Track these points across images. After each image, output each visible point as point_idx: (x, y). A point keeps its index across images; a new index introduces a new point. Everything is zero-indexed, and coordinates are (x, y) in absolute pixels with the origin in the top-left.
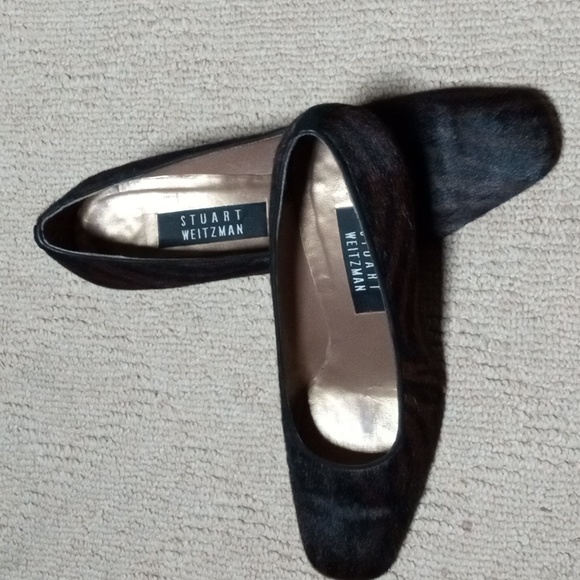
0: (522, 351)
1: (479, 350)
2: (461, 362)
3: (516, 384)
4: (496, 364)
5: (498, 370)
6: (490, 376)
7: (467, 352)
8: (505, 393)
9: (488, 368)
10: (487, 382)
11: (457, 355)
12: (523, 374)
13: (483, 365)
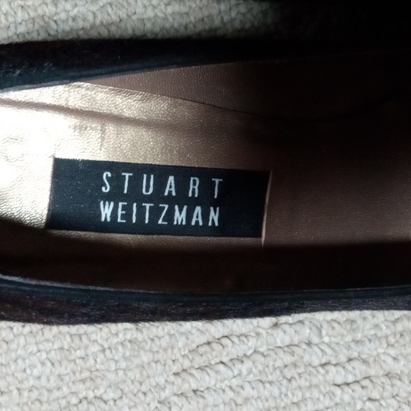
0: (376, 326)
1: (309, 344)
2: (288, 374)
3: (383, 379)
4: (343, 359)
5: (349, 367)
6: (339, 380)
7: (293, 354)
8: (370, 399)
9: (332, 369)
10: (338, 391)
11: (279, 363)
12: (390, 361)
13: (323, 365)
